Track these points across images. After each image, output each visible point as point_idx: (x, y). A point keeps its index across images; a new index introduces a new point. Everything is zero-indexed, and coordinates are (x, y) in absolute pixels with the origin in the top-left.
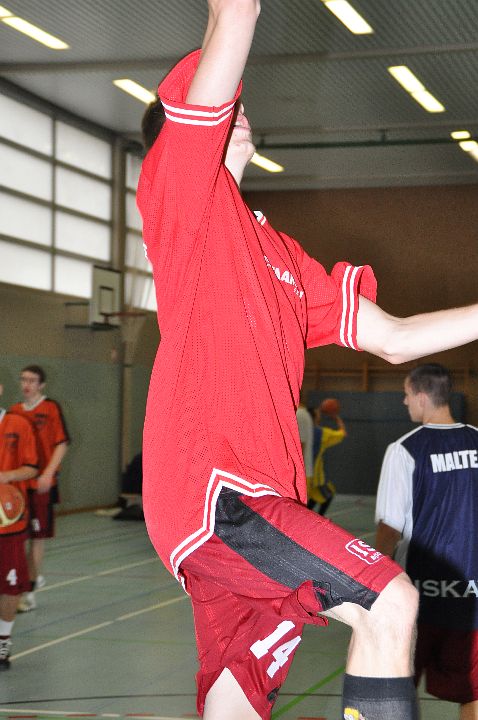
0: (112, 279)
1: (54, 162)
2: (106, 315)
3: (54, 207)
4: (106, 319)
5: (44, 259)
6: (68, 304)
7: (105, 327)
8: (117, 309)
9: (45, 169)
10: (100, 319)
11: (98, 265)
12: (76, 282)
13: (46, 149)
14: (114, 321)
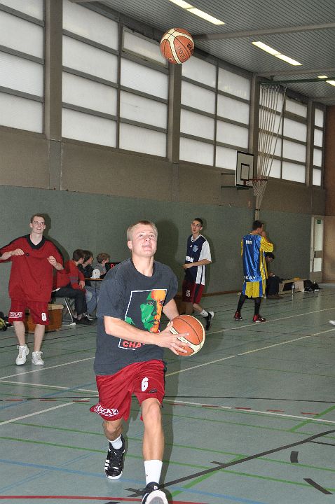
0: (249, 160)
1: (216, 91)
2: (245, 181)
3: (216, 118)
4: (245, 183)
5: (210, 148)
6: (222, 174)
7: (244, 187)
8: (251, 177)
9: (211, 96)
10: (242, 183)
11: (240, 151)
12: (228, 161)
13: (213, 84)
14: (249, 183)
